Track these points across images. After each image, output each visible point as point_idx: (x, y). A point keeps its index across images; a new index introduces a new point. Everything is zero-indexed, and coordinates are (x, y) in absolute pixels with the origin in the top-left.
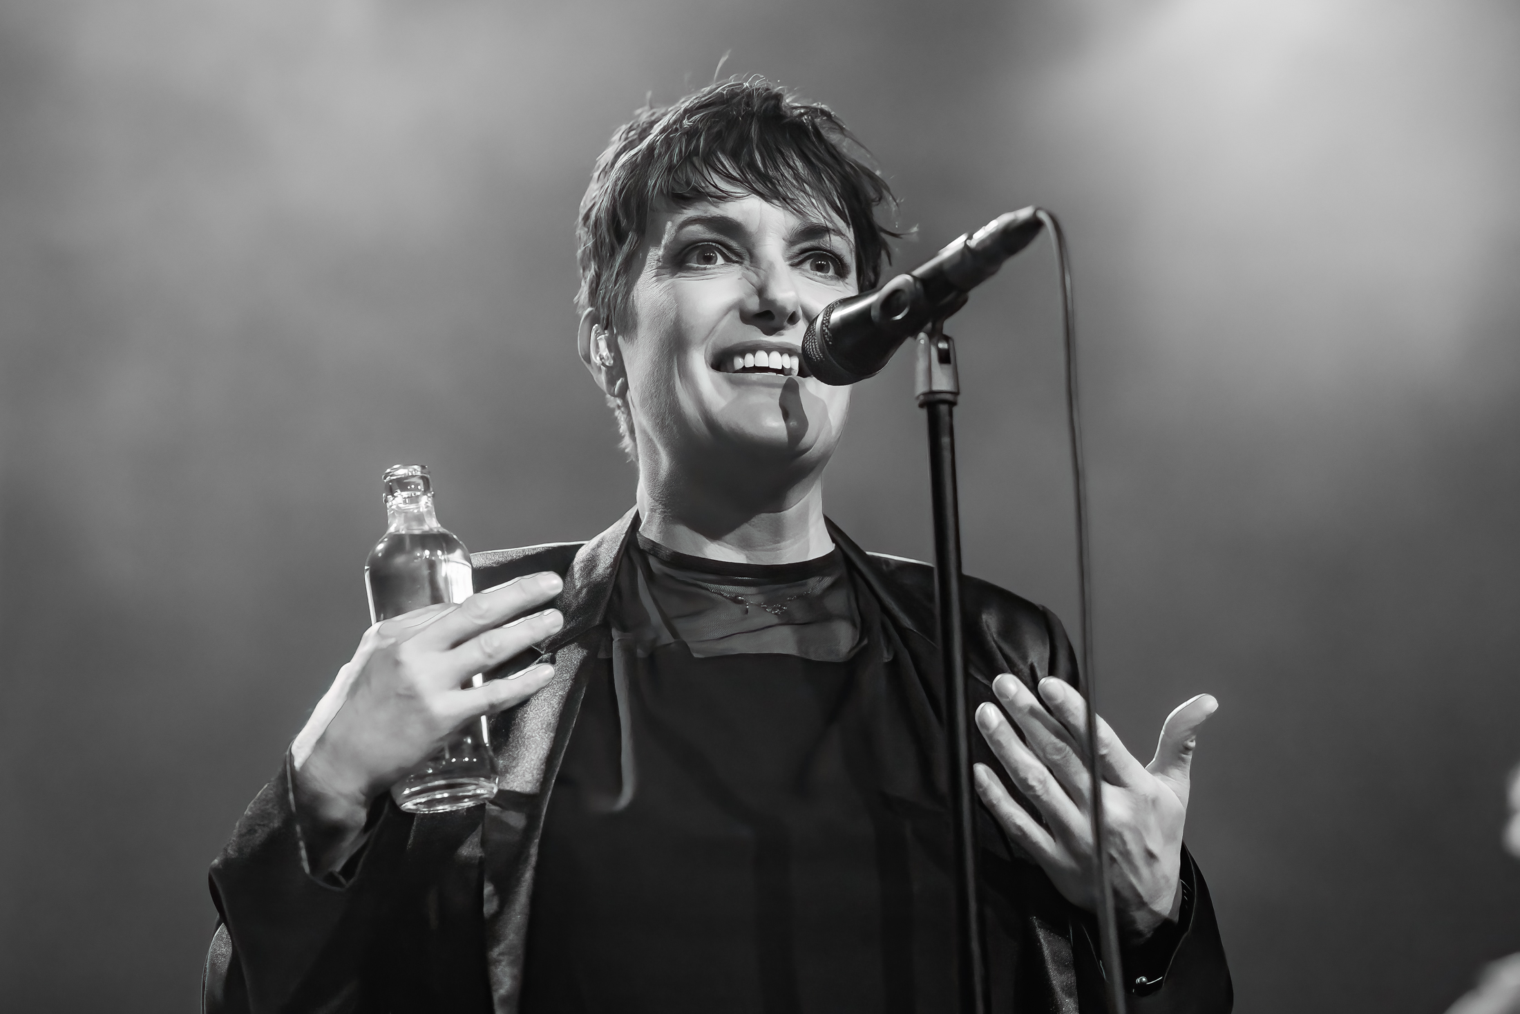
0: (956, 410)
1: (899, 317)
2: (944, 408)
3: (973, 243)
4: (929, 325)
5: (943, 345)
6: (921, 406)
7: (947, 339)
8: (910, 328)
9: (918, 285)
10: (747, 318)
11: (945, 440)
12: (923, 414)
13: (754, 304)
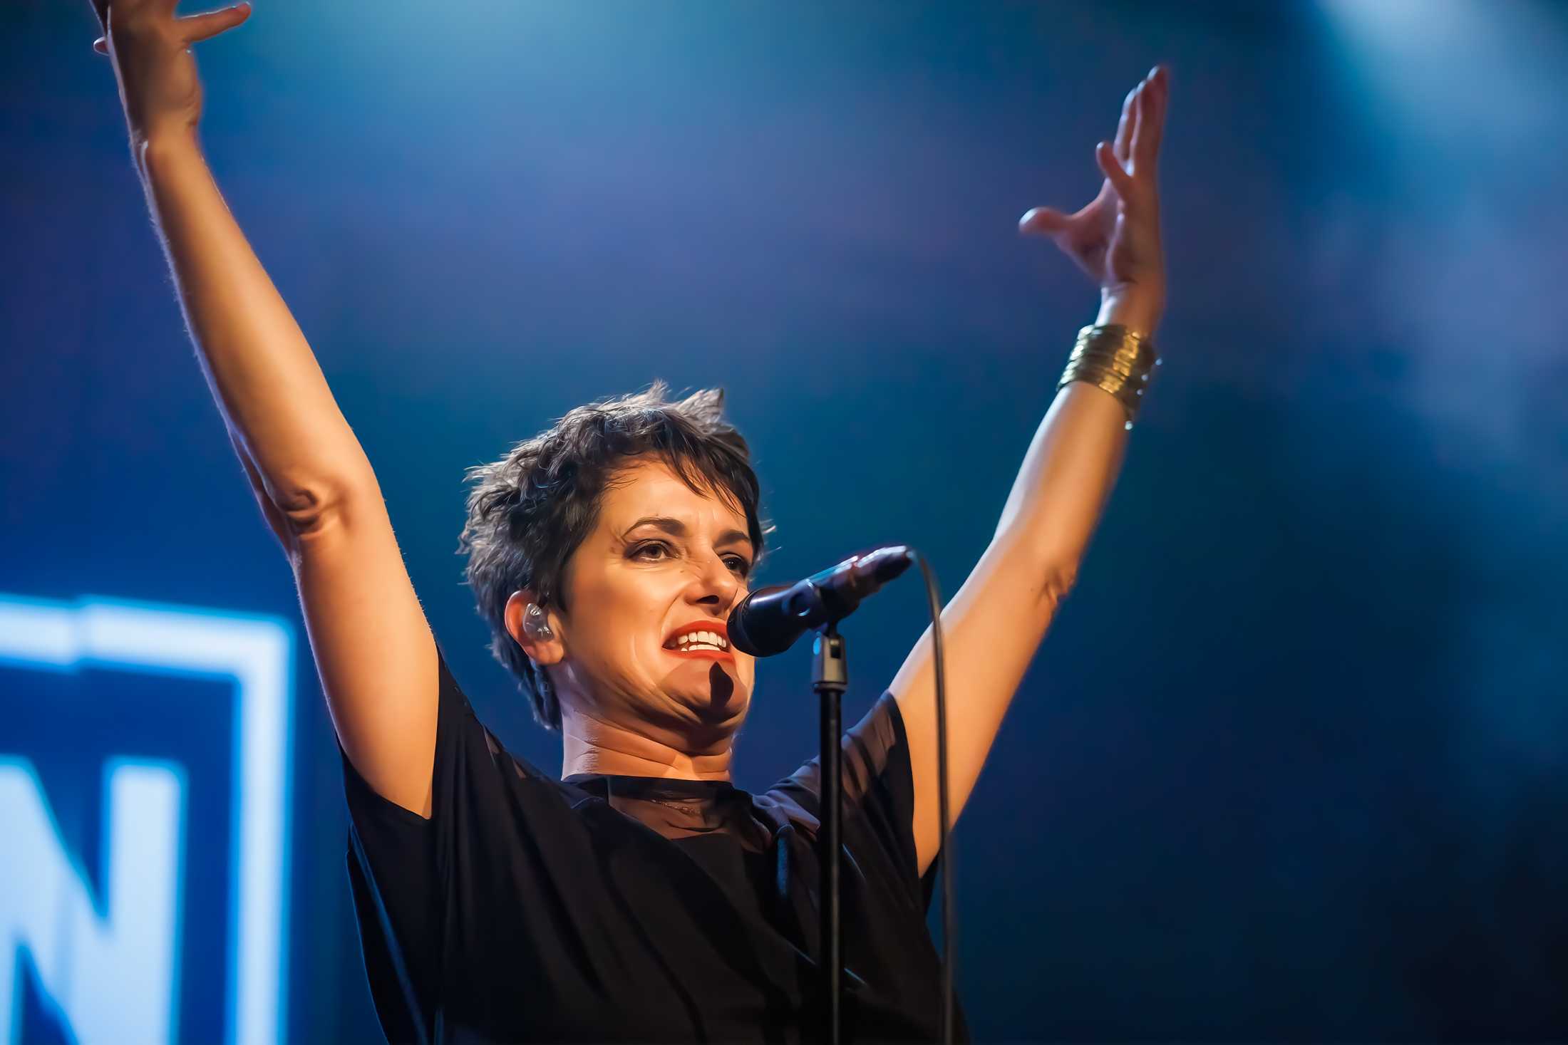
0: (843, 697)
1: (802, 614)
2: (833, 695)
3: (860, 565)
4: (825, 626)
5: (834, 642)
6: (817, 691)
7: (838, 637)
8: (812, 623)
9: (818, 593)
10: (692, 601)
11: (833, 722)
12: (817, 699)
13: (700, 591)
